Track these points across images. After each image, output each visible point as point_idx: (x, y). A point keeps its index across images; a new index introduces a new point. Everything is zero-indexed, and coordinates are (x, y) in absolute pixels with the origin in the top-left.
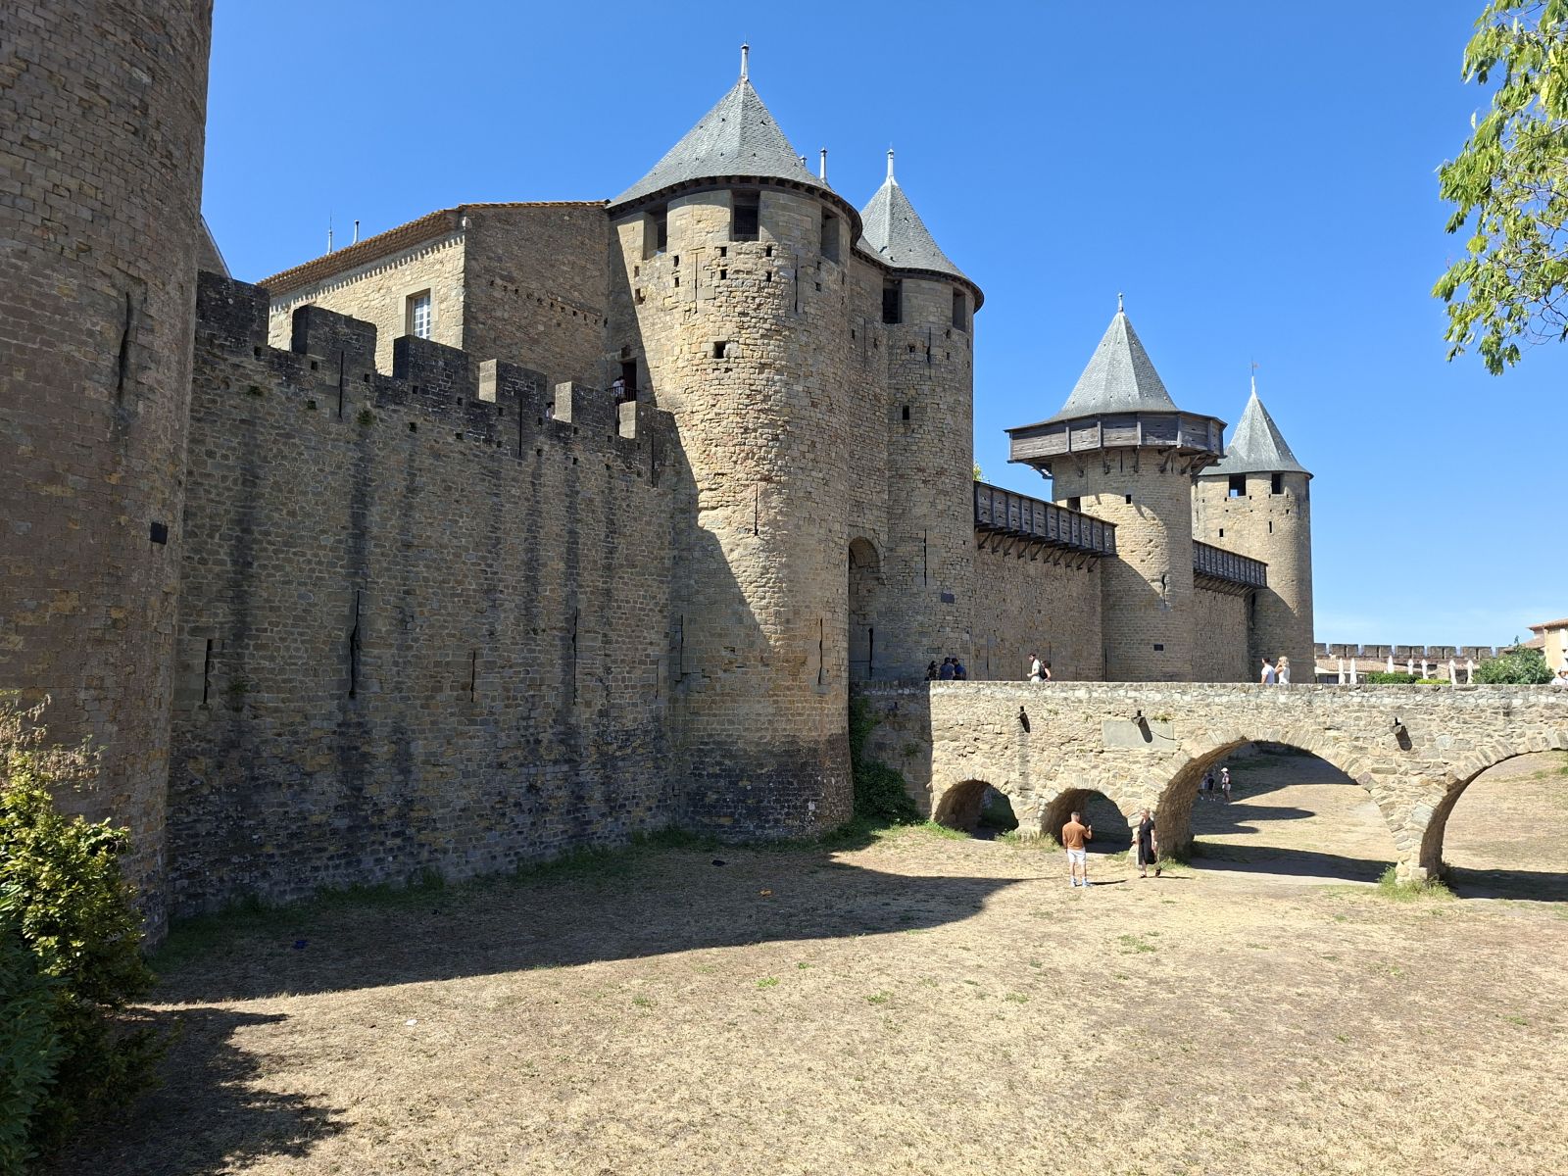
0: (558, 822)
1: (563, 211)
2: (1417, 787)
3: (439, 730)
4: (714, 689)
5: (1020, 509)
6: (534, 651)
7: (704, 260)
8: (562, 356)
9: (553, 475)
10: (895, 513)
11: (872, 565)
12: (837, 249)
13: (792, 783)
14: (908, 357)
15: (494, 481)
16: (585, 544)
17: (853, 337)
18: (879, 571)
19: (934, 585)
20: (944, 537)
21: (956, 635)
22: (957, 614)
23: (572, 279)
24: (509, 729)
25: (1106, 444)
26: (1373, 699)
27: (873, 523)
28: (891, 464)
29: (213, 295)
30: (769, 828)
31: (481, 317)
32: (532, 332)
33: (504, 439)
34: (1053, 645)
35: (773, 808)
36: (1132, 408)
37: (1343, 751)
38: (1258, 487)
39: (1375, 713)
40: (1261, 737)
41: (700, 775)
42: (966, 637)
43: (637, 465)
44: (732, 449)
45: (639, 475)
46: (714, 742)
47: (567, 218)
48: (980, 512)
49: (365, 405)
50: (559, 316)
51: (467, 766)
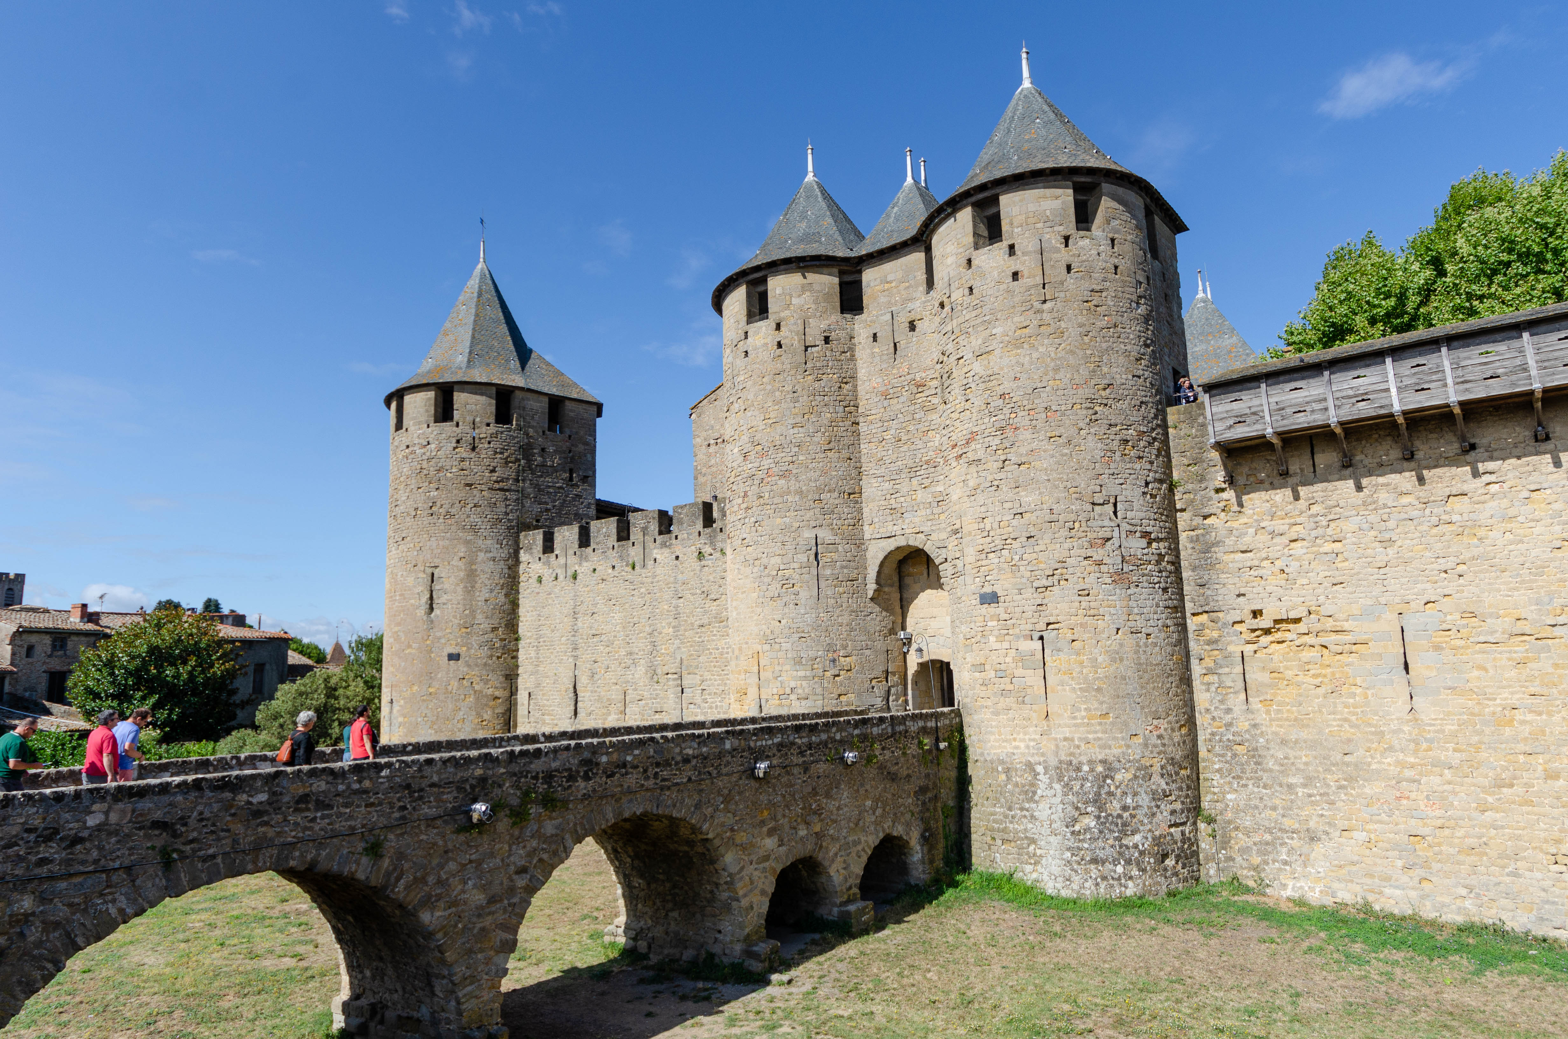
9: (663, 572)
10: (946, 503)
15: (631, 587)
20: (979, 519)
42: (1030, 645)
45: (722, 551)
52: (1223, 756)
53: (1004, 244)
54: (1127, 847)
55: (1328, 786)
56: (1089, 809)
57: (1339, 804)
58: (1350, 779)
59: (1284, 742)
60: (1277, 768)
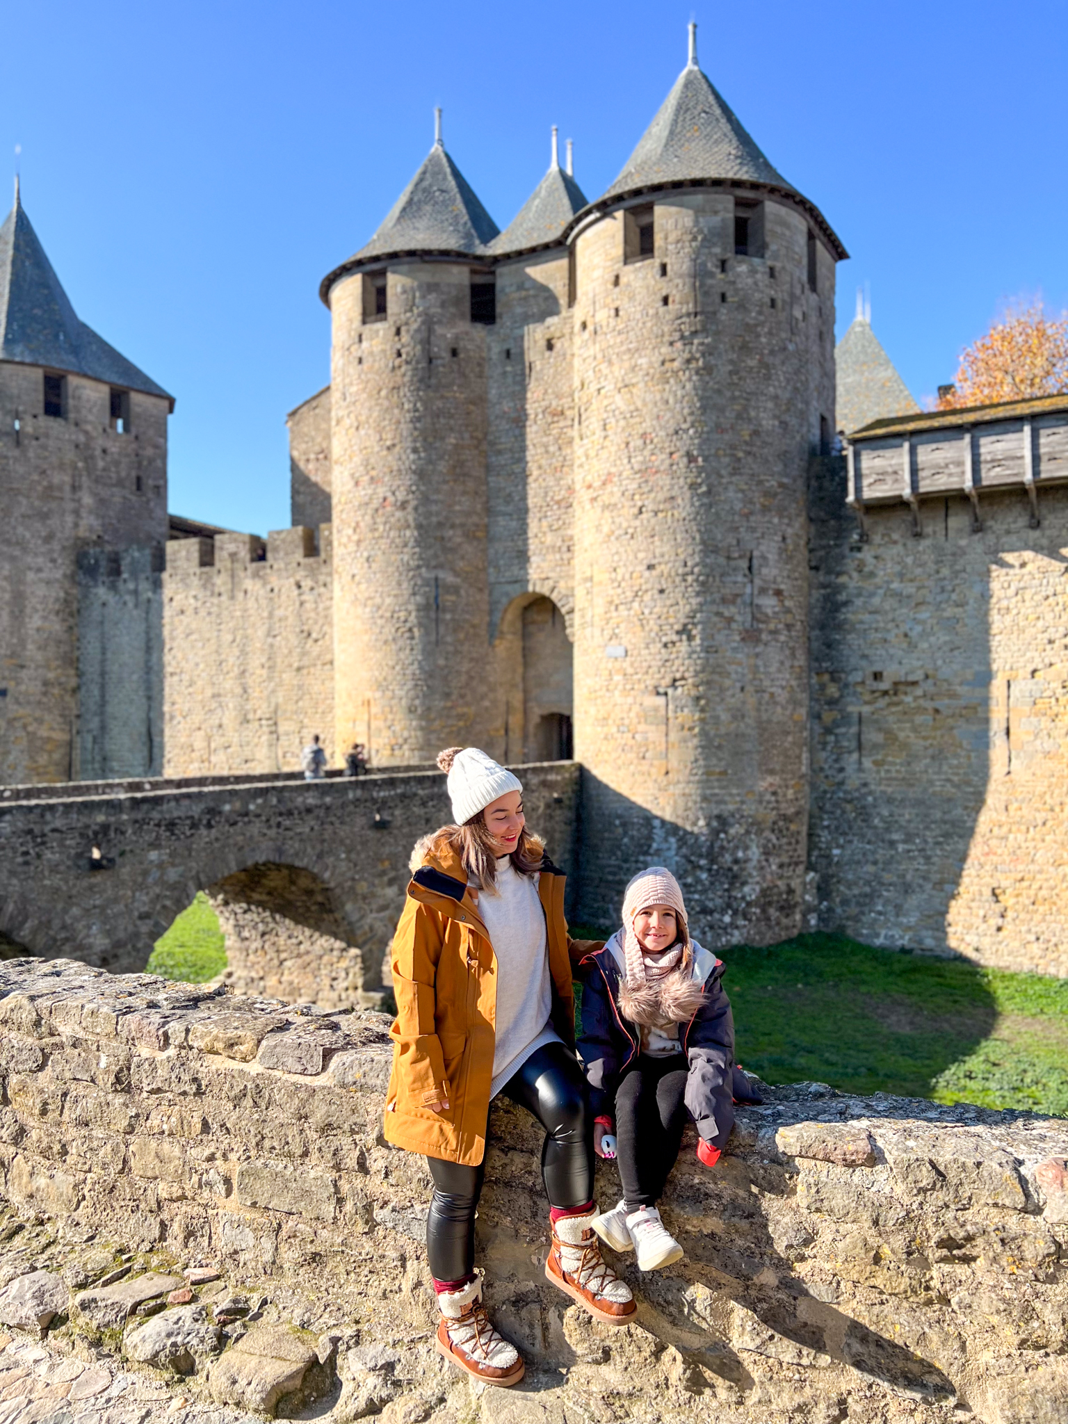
9: (256, 606)
15: (218, 621)
19: (600, 636)
20: (611, 569)
43: (323, 578)
52: (832, 813)
53: (657, 262)
54: (736, 898)
55: (926, 842)
56: (703, 862)
57: (935, 859)
58: (947, 835)
59: (890, 801)
60: (881, 825)
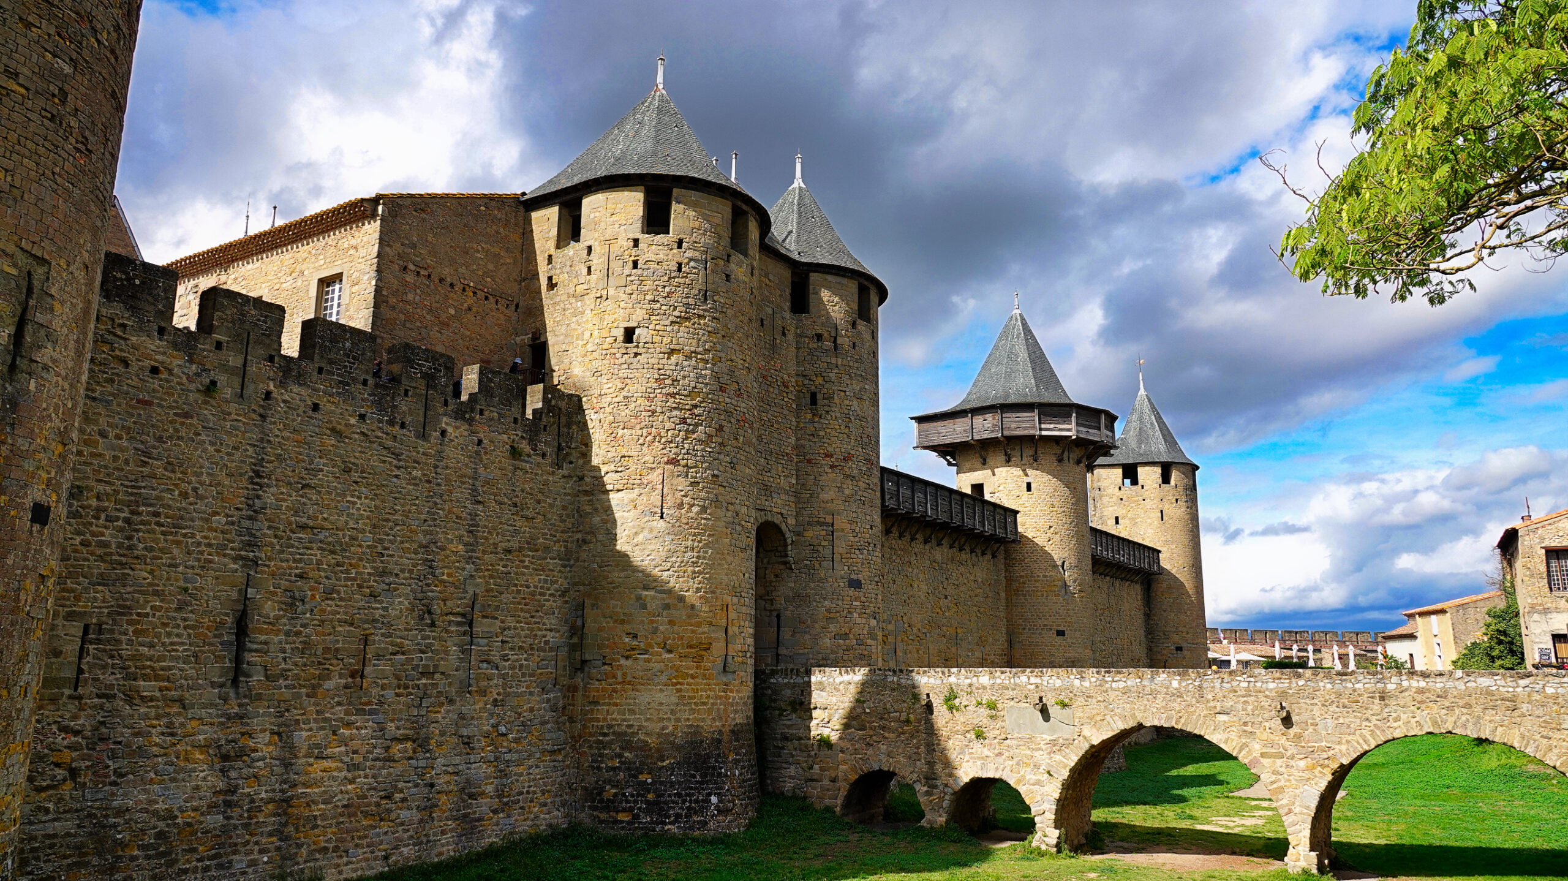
0: (447, 819)
1: (479, 202)
2: (1303, 771)
3: (326, 720)
4: (614, 677)
5: (926, 495)
6: (428, 637)
7: (615, 249)
8: (472, 339)
9: (456, 455)
10: (803, 496)
11: (780, 549)
12: (747, 244)
13: (694, 776)
14: (815, 346)
15: (395, 462)
16: (486, 527)
17: (762, 325)
18: (787, 556)
19: (841, 570)
20: (851, 522)
21: (864, 621)
22: (863, 599)
23: (485, 266)
24: (399, 720)
25: (1006, 433)
26: (1259, 684)
27: (780, 508)
28: (798, 447)
29: (119, 275)
30: (670, 823)
31: (392, 301)
32: (443, 317)
33: (408, 419)
34: (959, 631)
35: (673, 802)
36: (1030, 400)
37: (1233, 736)
38: (1149, 475)
39: (1261, 695)
40: (1156, 723)
41: (599, 769)
42: (873, 623)
43: (541, 446)
44: (639, 432)
45: (544, 455)
46: (614, 733)
47: (483, 208)
48: (887, 497)
49: (268, 386)
50: (470, 301)
51: (352, 759)
